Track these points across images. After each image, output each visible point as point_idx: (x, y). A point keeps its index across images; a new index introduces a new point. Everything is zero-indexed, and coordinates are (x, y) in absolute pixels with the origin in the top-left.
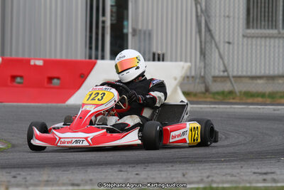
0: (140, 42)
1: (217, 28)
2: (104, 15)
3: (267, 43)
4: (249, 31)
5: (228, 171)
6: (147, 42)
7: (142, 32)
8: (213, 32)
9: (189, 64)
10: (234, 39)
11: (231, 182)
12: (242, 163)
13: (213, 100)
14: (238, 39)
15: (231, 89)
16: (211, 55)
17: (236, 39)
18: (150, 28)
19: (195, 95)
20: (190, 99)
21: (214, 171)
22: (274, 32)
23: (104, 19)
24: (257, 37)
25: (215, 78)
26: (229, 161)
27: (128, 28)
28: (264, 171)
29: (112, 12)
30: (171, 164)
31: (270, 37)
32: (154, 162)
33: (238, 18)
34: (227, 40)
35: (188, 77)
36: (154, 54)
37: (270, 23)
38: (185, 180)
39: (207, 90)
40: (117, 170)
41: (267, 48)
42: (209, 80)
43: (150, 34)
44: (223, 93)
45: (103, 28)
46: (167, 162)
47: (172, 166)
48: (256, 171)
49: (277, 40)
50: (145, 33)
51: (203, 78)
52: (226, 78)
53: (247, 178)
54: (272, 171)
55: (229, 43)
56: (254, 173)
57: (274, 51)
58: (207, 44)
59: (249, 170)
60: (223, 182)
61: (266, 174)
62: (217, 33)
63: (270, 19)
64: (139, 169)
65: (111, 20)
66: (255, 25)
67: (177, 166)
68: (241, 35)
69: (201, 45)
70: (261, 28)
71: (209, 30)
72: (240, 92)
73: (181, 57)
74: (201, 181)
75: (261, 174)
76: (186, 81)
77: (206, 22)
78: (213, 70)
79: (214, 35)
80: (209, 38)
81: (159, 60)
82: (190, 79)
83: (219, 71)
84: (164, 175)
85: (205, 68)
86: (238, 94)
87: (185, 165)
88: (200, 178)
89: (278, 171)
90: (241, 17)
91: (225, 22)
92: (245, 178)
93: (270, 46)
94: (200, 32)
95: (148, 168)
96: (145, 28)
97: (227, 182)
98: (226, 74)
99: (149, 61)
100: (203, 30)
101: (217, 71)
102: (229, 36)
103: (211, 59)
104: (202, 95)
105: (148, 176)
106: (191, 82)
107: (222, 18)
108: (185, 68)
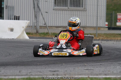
0: (9, 11)
1: (42, 6)
4: (55, 7)
5: (39, 70)
6: (12, 11)
7: (10, 7)
8: (40, 7)
9: (29, 21)
10: (49, 11)
12: (47, 66)
13: (39, 36)
15: (47, 32)
16: (39, 17)
18: (13, 5)
19: (32, 34)
20: (30, 36)
21: (33, 70)
22: (67, 8)
24: (59, 10)
25: (41, 27)
27: (4, 5)
31: (65, 10)
32: (9, 65)
33: (51, 2)
34: (46, 11)
35: (29, 26)
36: (15, 16)
38: (20, 74)
39: (37, 32)
42: (38, 27)
43: (13, 8)
44: (44, 33)
46: (15, 65)
47: (16, 67)
48: (51, 70)
50: (11, 8)
51: (36, 26)
52: (45, 27)
54: (58, 70)
55: (47, 12)
58: (38, 13)
59: (48, 70)
60: (36, 75)
61: (55, 71)
62: (42, 9)
66: (58, 5)
67: (19, 67)
68: (52, 9)
69: (35, 13)
71: (39, 7)
72: (51, 33)
74: (27, 75)
76: (28, 28)
77: (37, 3)
78: (40, 24)
80: (38, 10)
81: (17, 19)
82: (30, 27)
84: (11, 72)
85: (36, 23)
86: (50, 34)
88: (26, 73)
89: (60, 70)
91: (45, 4)
92: (45, 73)
94: (34, 8)
95: (6, 68)
96: (11, 5)
97: (38, 75)
98: (45, 25)
99: (13, 19)
100: (36, 7)
101: (42, 24)
102: (47, 10)
103: (39, 19)
104: (35, 34)
105: (5, 72)
106: (30, 28)
107: (44, 2)
108: (28, 23)
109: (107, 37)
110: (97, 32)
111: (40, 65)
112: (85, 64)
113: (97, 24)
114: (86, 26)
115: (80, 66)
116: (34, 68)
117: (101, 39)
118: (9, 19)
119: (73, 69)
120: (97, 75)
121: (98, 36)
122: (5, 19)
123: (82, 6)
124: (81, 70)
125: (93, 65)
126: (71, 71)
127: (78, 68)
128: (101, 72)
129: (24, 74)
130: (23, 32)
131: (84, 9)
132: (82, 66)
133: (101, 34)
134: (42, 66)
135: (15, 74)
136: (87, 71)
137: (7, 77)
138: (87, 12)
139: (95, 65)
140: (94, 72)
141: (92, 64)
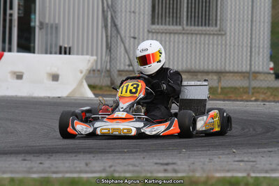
0: (47, 34)
1: (123, 24)
2: (11, 8)
3: (172, 39)
4: (154, 27)
5: (131, 161)
6: (54, 35)
7: (49, 26)
8: (119, 26)
9: (95, 58)
10: (139, 34)
11: (133, 172)
12: (145, 154)
14: (143, 34)
16: (117, 49)
17: (141, 34)
18: (57, 22)
19: (101, 88)
20: (96, 92)
21: (117, 161)
22: (179, 28)
23: (11, 12)
24: (162, 33)
25: (121, 72)
26: (132, 152)
27: (35, 21)
28: (165, 161)
29: (19, 5)
30: (74, 155)
31: (175, 33)
32: (58, 152)
33: (144, 14)
34: (132, 35)
35: (94, 71)
36: (61, 47)
37: (175, 19)
38: (87, 169)
39: (112, 83)
40: (21, 159)
41: (172, 43)
42: (115, 74)
43: (57, 28)
45: (11, 21)
46: (71, 152)
47: (76, 156)
48: (158, 161)
49: (181, 36)
50: (52, 27)
51: (109, 71)
52: (131, 72)
53: (149, 168)
54: (174, 161)
55: (135, 38)
56: (156, 164)
57: (178, 46)
58: (113, 38)
59: (151, 161)
60: (125, 172)
61: (167, 164)
62: (123, 28)
63: (175, 15)
64: (42, 158)
65: (19, 13)
66: (160, 21)
67: (81, 156)
68: (146, 30)
69: (107, 39)
70: (165, 24)
71: (115, 25)
73: (87, 50)
74: (104, 170)
75: (162, 164)
76: (92, 75)
77: (112, 16)
78: (118, 64)
79: (120, 30)
80: (114, 33)
81: (65, 53)
82: (96, 72)
83: (125, 65)
84: (67, 165)
85: (110, 62)
87: (88, 155)
88: (102, 168)
89: (179, 162)
90: (146, 13)
91: (130, 18)
92: (147, 168)
93: (174, 42)
94: (106, 26)
95: (52, 158)
96: (52, 22)
97: (129, 172)
98: (131, 68)
99: (56, 53)
100: (109, 25)
101: (122, 65)
102: (134, 31)
103: (116, 54)
104: (108, 88)
105: (52, 165)
106: (96, 75)
107: (128, 13)
108: (92, 61)
109: (275, 96)
110: (250, 83)
111: (128, 152)
112: (234, 151)
113: (251, 65)
114: (223, 70)
115: (223, 154)
116: (117, 159)
117: (261, 99)
118: (46, 53)
119: (207, 160)
120: (267, 172)
121: (253, 94)
122: (38, 53)
123: (214, 22)
124: (227, 162)
125: (252, 153)
126: (204, 164)
127: (219, 158)
128: (274, 166)
129: (98, 169)
130: (80, 84)
131: (220, 31)
132: (229, 154)
133: (259, 88)
134: (135, 154)
135: (78, 169)
136: (242, 164)
137: (60, 176)
138: (226, 38)
139: (257, 153)
140: (257, 166)
141: (250, 151)
